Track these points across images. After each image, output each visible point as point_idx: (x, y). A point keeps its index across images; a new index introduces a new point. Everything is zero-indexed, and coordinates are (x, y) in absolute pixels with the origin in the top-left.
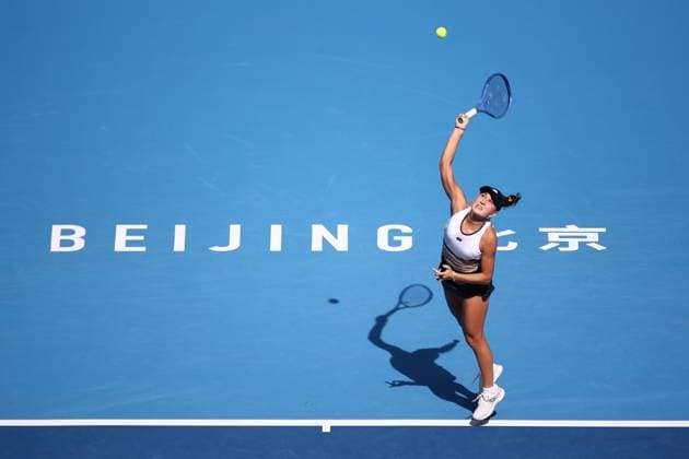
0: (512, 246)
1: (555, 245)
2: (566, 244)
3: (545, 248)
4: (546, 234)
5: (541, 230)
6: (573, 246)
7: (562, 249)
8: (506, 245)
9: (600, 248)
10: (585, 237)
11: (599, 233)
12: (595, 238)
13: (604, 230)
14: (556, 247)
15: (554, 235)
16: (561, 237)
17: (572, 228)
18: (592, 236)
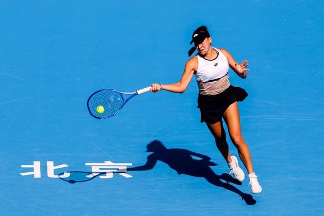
0: (66, 175)
1: (96, 174)
2: (104, 174)
3: (90, 176)
4: (90, 167)
5: (87, 164)
7: (101, 177)
8: (62, 174)
9: (128, 176)
10: (117, 169)
11: (127, 166)
12: (124, 169)
13: (130, 164)
14: (97, 177)
15: (96, 168)
16: (100, 169)
17: (108, 163)
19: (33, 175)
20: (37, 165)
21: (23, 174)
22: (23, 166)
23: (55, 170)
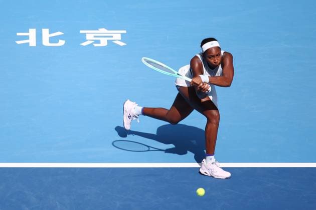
0: (62, 43)
1: (92, 42)
2: (98, 42)
3: (84, 44)
4: (85, 34)
5: (82, 32)
6: (104, 42)
7: (96, 45)
8: (58, 42)
9: (122, 44)
10: (112, 37)
11: (121, 34)
12: (118, 37)
13: (124, 32)
14: (91, 44)
15: (90, 35)
16: (95, 37)
17: (103, 30)
18: (116, 36)
19: (28, 43)
20: (32, 33)
21: (19, 42)
22: (18, 34)
23: (50, 38)
